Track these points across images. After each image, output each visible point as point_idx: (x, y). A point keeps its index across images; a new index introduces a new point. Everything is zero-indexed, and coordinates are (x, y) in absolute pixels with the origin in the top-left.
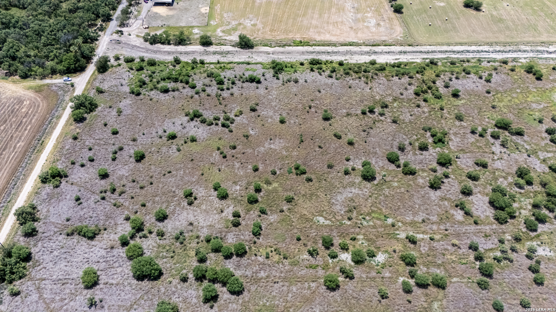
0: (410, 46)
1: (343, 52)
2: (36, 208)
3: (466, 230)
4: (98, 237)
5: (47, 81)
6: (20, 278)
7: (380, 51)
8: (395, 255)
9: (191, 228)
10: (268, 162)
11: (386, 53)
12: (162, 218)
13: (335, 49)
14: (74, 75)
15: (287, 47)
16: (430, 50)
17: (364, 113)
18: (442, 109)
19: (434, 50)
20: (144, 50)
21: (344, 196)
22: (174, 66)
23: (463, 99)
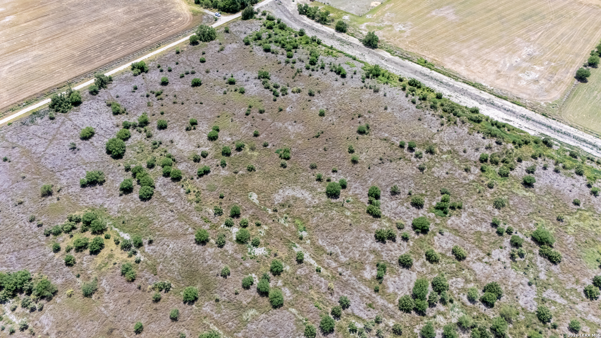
0: (543, 115)
1: (457, 88)
2: (112, 80)
3: (359, 288)
4: (119, 116)
5: (207, 11)
6: (63, 112)
7: (500, 104)
8: (272, 258)
9: (169, 144)
10: (271, 136)
11: (505, 109)
12: (162, 127)
13: (452, 81)
14: (226, 13)
15: (407, 61)
16: (564, 130)
17: (402, 146)
18: (490, 186)
19: (569, 131)
20: (289, 16)
21: (294, 193)
22: (296, 36)
23: (534, 192)
